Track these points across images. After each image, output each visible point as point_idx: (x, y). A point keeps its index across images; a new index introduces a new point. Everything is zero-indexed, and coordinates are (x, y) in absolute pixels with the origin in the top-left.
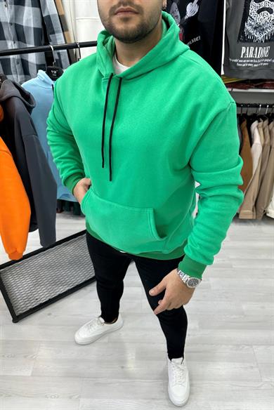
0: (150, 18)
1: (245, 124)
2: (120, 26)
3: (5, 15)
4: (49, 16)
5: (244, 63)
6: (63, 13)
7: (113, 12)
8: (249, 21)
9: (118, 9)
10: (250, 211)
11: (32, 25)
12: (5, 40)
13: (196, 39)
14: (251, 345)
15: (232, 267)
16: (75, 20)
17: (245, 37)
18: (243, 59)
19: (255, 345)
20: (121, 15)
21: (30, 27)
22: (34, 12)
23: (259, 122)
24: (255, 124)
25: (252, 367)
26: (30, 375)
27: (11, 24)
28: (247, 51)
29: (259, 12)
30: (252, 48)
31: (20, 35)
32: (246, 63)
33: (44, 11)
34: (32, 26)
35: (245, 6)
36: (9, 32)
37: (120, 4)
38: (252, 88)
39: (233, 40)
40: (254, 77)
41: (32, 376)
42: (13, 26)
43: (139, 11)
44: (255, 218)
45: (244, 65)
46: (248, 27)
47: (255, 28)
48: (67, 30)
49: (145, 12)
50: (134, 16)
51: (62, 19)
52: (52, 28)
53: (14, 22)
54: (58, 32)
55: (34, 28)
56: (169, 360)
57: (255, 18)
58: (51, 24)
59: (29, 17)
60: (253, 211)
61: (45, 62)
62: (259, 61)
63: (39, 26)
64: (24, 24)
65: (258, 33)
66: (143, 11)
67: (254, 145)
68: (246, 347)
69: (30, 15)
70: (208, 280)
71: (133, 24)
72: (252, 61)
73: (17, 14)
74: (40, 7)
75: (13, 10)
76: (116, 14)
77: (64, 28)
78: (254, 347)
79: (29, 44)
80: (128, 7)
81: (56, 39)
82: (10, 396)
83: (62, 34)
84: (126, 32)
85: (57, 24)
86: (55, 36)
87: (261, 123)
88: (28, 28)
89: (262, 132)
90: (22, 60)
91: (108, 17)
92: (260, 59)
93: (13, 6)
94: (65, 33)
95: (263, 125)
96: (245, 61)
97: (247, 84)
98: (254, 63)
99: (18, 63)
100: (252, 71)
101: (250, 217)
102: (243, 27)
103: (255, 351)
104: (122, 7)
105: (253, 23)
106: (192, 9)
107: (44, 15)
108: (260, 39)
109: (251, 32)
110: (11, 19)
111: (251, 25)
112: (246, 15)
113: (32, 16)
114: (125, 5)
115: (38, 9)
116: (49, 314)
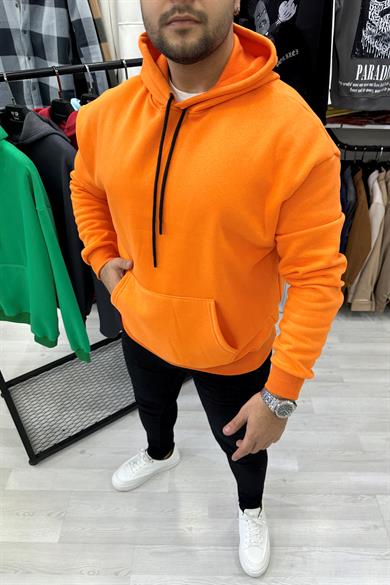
0: (218, 28)
1: (359, 175)
2: (173, 41)
3: (16, 18)
4: (80, 20)
5: (360, 88)
6: (100, 16)
7: (165, 21)
8: (368, 28)
9: (171, 18)
10: (367, 300)
11: (55, 33)
12: (15, 54)
13: (293, 54)
14: (374, 496)
15: (342, 381)
16: (117, 26)
17: (362, 51)
18: (359, 82)
19: (381, 494)
20: (177, 26)
21: (53, 37)
22: (58, 15)
23: (380, 172)
24: (374, 175)
25: (376, 527)
26: (57, 540)
27: (24, 32)
28: (365, 71)
29: (382, 14)
30: (372, 67)
31: (37, 48)
32: (363, 87)
33: (73, 13)
34: (56, 35)
35: (362, 6)
36: (21, 43)
37: (174, 10)
38: (370, 124)
39: (345, 55)
40: (374, 108)
41: (59, 542)
42: (27, 35)
43: (201, 20)
44: (373, 309)
45: (360, 91)
46: (366, 36)
47: (377, 38)
48: (105, 40)
49: (210, 20)
50: (194, 26)
51: (98, 24)
52: (85, 38)
53: (28, 29)
54: (93, 43)
55: (59, 38)
56: (241, 511)
57: (376, 24)
58: (82, 32)
59: (51, 22)
60: (371, 300)
61: (73, 87)
62: (382, 85)
63: (66, 34)
64: (44, 32)
65: (381, 45)
66: (206, 19)
67: (373, 206)
68: (367, 498)
69: (51, 18)
70: (310, 401)
71: (193, 40)
72: (371, 85)
73: (34, 17)
74: (67, 8)
75: (27, 12)
76: (169, 23)
77: (102, 38)
78: (378, 496)
79: (51, 60)
80: (186, 14)
81: (90, 54)
82: (29, 573)
83: (98, 46)
84: (183, 49)
85: (90, 32)
86: (89, 50)
87: (383, 174)
88: (49, 37)
89: (384, 187)
90: (40, 84)
91: (158, 28)
92: (383, 82)
93: (28, 6)
94: (103, 44)
95: (385, 178)
96: (361, 85)
97: (364, 117)
98: (374, 88)
99: (34, 89)
100: (372, 99)
101: (368, 309)
102: (359, 36)
103: (380, 503)
104: (177, 14)
105: (373, 31)
106: (286, 11)
107: (72, 20)
108: (383, 53)
109: (371, 43)
110: (25, 25)
111: (370, 33)
112: (364, 18)
113: (54, 21)
114: (180, 11)
115: (63, 10)
116: (82, 452)
